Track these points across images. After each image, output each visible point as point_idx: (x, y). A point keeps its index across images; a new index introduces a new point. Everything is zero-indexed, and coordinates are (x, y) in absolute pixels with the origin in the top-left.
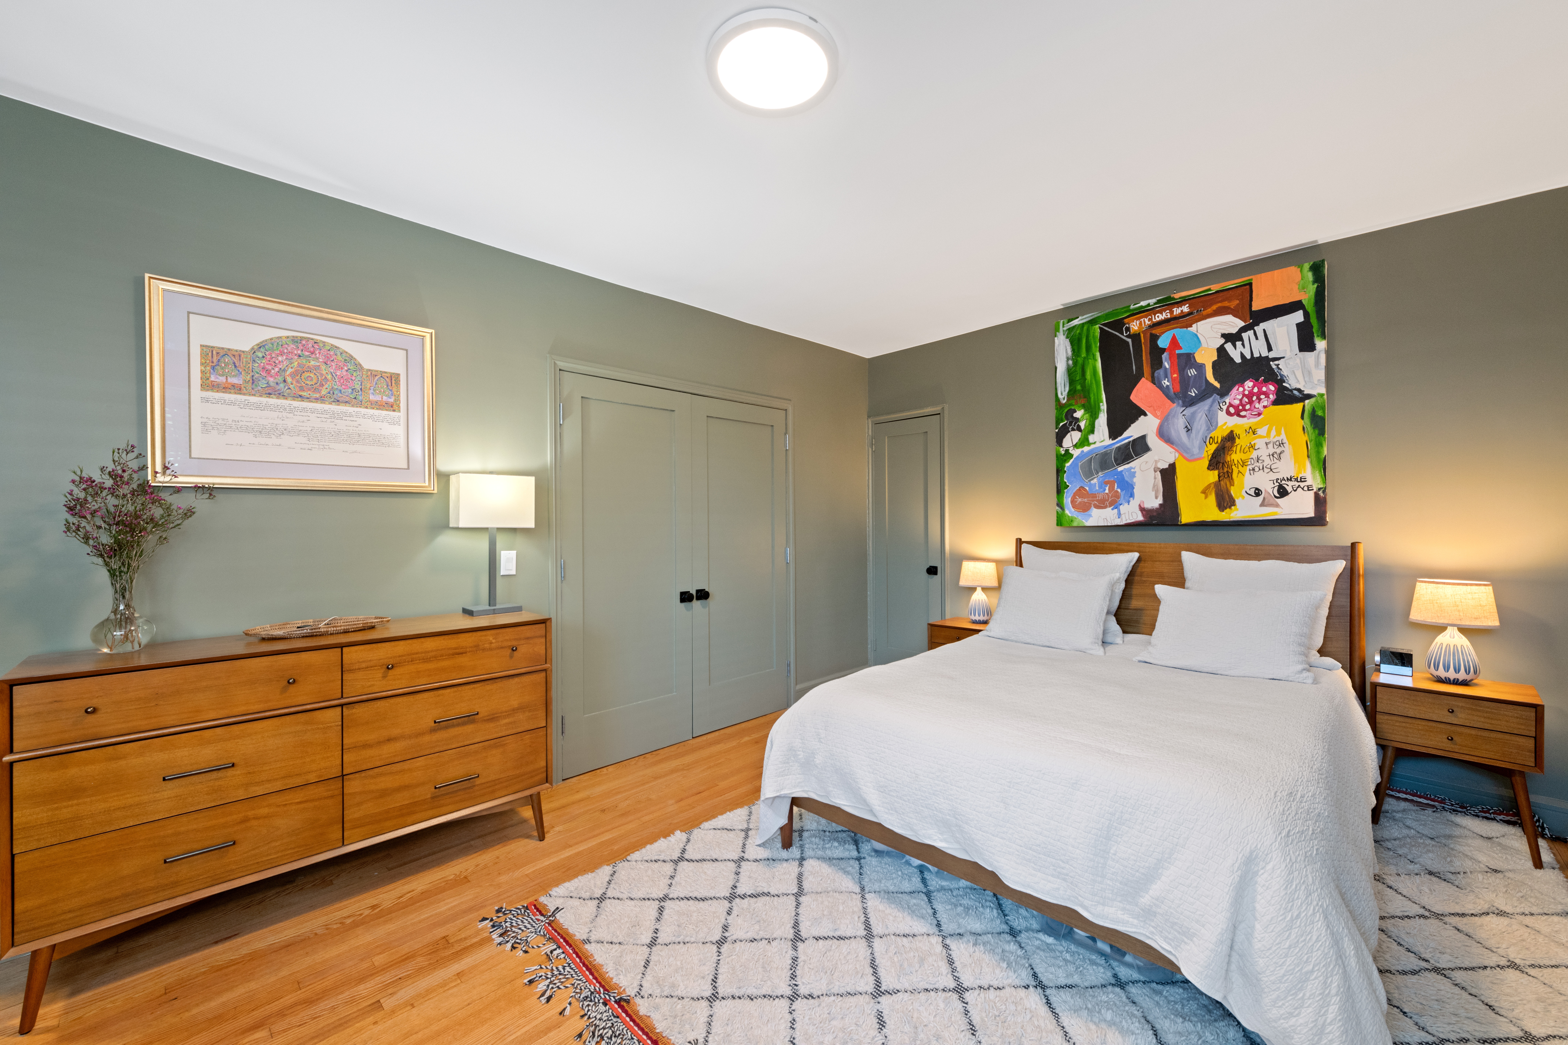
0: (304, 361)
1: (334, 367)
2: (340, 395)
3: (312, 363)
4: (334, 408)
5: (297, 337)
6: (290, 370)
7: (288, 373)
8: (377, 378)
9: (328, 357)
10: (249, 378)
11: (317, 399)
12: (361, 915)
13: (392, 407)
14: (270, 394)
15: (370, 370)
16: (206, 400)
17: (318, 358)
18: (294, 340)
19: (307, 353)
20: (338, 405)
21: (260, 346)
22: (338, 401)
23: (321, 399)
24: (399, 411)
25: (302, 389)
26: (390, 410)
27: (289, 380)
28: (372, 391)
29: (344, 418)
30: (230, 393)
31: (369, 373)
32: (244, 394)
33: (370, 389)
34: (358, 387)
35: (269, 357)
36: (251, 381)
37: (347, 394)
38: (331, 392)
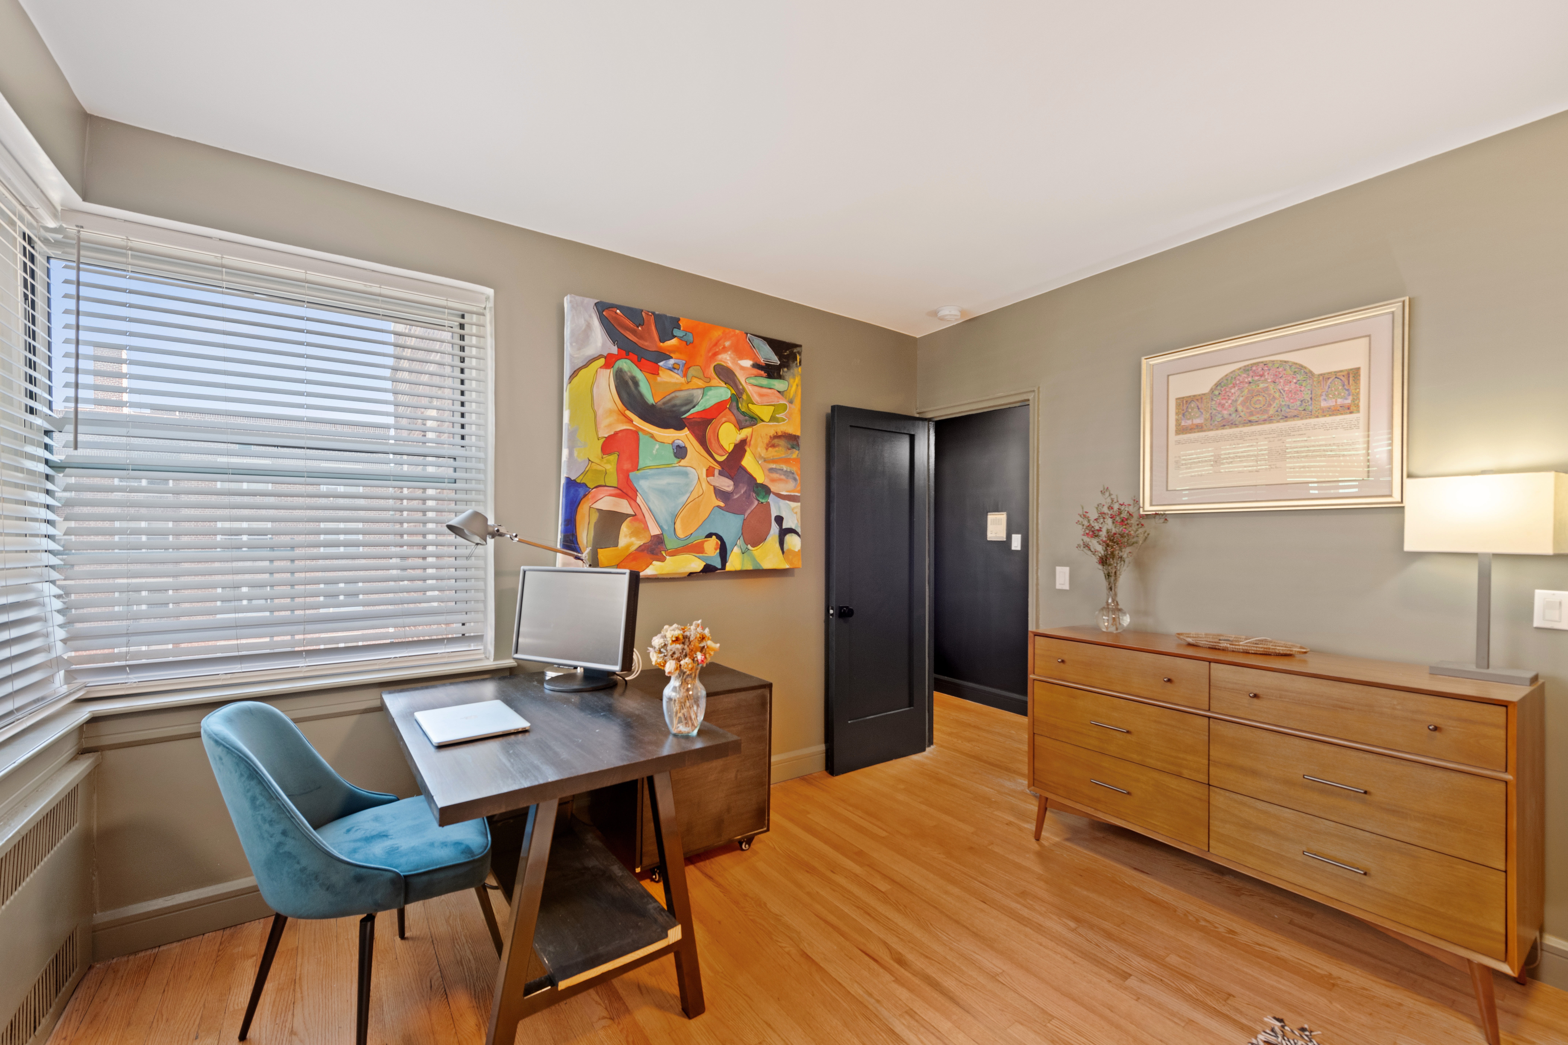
0: (1254, 387)
1: (1282, 384)
2: (1288, 410)
3: (1261, 386)
4: (1283, 425)
5: (1248, 366)
6: (1241, 399)
7: (1239, 402)
8: (1330, 380)
9: (1276, 375)
10: (1208, 416)
11: (1265, 420)
12: (1216, 927)
13: (1349, 409)
14: (1224, 426)
15: (1321, 375)
16: (1178, 442)
17: (1266, 380)
18: (1246, 369)
19: (1257, 378)
20: (1286, 421)
21: (1218, 385)
22: (1286, 417)
23: (1269, 420)
24: (1358, 411)
25: (1251, 414)
26: (1346, 414)
27: (1240, 408)
28: (1324, 397)
29: (1292, 433)
30: (1195, 432)
31: (1321, 378)
32: (1204, 431)
33: (1321, 395)
34: (1307, 397)
35: (1224, 392)
36: (1210, 418)
37: (1295, 407)
38: (1279, 410)
